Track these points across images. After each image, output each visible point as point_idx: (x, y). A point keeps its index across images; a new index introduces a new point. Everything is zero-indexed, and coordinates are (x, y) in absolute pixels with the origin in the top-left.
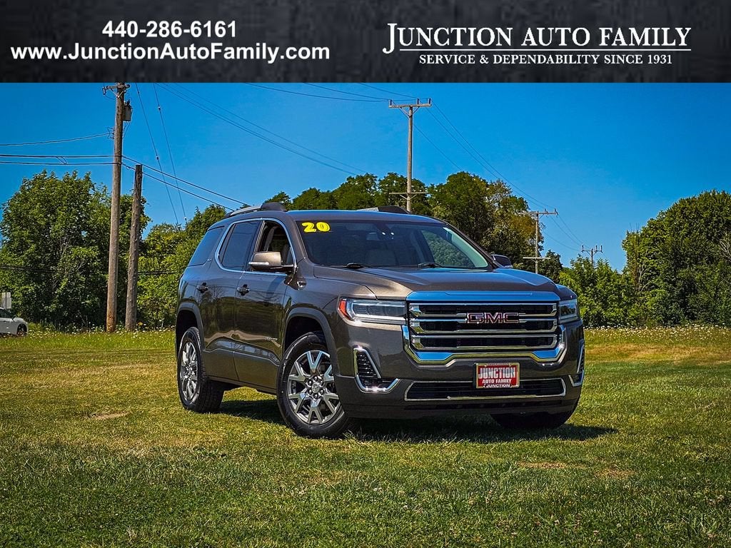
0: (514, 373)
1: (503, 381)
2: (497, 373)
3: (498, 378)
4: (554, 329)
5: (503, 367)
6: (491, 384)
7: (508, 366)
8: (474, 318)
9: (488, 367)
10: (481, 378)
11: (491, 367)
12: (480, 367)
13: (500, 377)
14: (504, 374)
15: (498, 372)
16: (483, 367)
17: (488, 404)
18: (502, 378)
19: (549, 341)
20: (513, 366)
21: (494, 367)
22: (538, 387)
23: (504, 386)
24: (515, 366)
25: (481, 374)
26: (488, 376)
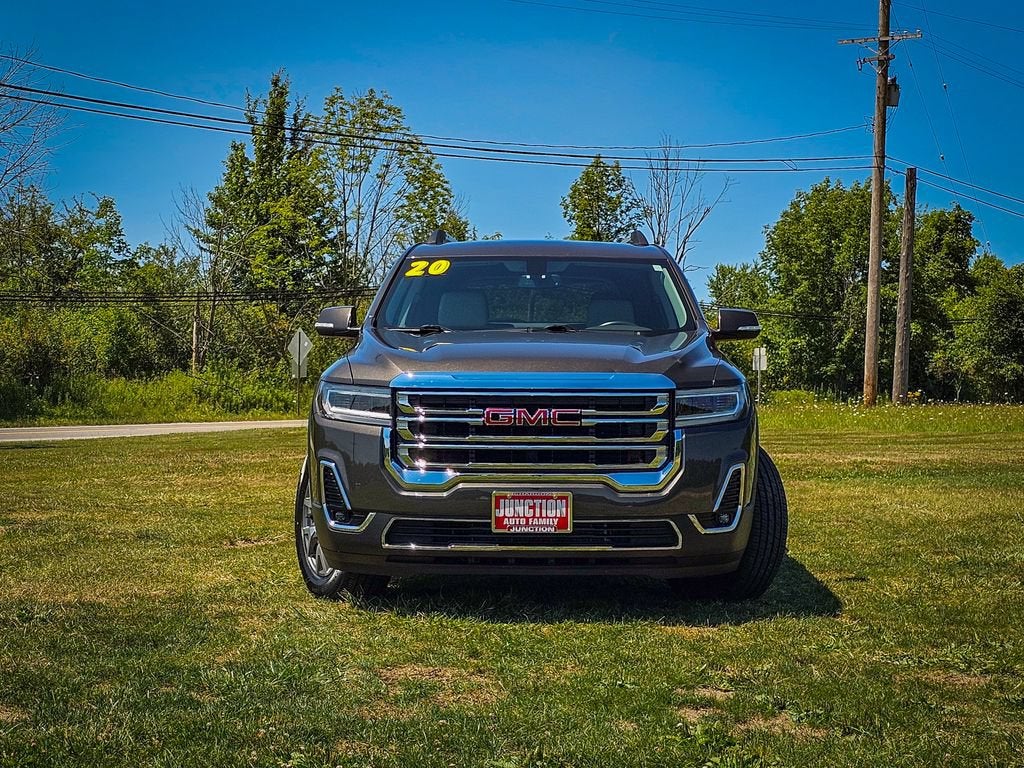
0: (564, 510)
1: (543, 522)
2: (530, 507)
3: (534, 517)
4: (659, 435)
5: (542, 498)
6: (519, 526)
7: (552, 498)
8: (495, 417)
9: (514, 498)
10: (502, 515)
11: (519, 498)
12: (498, 499)
13: (538, 515)
14: (544, 511)
15: (533, 507)
16: (505, 497)
17: (521, 559)
18: (541, 517)
19: (648, 456)
20: (561, 498)
21: (525, 498)
22: (628, 533)
23: (541, 530)
24: (566, 498)
25: (502, 511)
26: (513, 514)
